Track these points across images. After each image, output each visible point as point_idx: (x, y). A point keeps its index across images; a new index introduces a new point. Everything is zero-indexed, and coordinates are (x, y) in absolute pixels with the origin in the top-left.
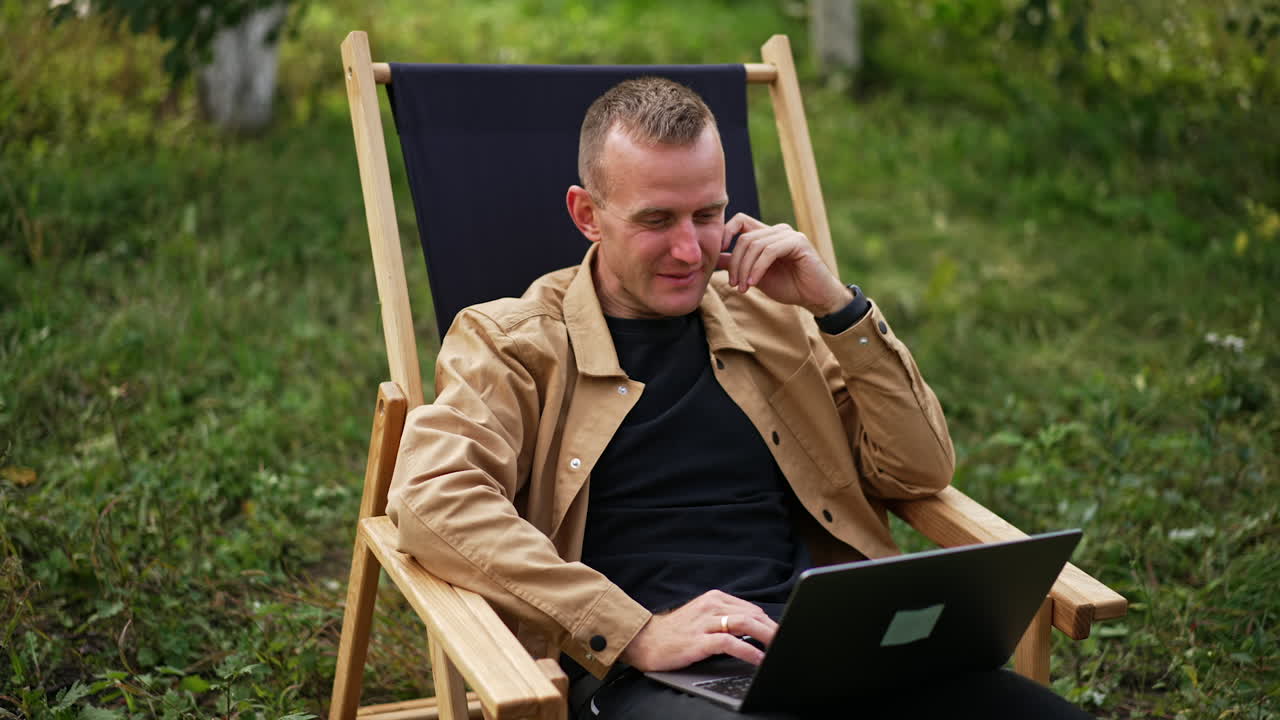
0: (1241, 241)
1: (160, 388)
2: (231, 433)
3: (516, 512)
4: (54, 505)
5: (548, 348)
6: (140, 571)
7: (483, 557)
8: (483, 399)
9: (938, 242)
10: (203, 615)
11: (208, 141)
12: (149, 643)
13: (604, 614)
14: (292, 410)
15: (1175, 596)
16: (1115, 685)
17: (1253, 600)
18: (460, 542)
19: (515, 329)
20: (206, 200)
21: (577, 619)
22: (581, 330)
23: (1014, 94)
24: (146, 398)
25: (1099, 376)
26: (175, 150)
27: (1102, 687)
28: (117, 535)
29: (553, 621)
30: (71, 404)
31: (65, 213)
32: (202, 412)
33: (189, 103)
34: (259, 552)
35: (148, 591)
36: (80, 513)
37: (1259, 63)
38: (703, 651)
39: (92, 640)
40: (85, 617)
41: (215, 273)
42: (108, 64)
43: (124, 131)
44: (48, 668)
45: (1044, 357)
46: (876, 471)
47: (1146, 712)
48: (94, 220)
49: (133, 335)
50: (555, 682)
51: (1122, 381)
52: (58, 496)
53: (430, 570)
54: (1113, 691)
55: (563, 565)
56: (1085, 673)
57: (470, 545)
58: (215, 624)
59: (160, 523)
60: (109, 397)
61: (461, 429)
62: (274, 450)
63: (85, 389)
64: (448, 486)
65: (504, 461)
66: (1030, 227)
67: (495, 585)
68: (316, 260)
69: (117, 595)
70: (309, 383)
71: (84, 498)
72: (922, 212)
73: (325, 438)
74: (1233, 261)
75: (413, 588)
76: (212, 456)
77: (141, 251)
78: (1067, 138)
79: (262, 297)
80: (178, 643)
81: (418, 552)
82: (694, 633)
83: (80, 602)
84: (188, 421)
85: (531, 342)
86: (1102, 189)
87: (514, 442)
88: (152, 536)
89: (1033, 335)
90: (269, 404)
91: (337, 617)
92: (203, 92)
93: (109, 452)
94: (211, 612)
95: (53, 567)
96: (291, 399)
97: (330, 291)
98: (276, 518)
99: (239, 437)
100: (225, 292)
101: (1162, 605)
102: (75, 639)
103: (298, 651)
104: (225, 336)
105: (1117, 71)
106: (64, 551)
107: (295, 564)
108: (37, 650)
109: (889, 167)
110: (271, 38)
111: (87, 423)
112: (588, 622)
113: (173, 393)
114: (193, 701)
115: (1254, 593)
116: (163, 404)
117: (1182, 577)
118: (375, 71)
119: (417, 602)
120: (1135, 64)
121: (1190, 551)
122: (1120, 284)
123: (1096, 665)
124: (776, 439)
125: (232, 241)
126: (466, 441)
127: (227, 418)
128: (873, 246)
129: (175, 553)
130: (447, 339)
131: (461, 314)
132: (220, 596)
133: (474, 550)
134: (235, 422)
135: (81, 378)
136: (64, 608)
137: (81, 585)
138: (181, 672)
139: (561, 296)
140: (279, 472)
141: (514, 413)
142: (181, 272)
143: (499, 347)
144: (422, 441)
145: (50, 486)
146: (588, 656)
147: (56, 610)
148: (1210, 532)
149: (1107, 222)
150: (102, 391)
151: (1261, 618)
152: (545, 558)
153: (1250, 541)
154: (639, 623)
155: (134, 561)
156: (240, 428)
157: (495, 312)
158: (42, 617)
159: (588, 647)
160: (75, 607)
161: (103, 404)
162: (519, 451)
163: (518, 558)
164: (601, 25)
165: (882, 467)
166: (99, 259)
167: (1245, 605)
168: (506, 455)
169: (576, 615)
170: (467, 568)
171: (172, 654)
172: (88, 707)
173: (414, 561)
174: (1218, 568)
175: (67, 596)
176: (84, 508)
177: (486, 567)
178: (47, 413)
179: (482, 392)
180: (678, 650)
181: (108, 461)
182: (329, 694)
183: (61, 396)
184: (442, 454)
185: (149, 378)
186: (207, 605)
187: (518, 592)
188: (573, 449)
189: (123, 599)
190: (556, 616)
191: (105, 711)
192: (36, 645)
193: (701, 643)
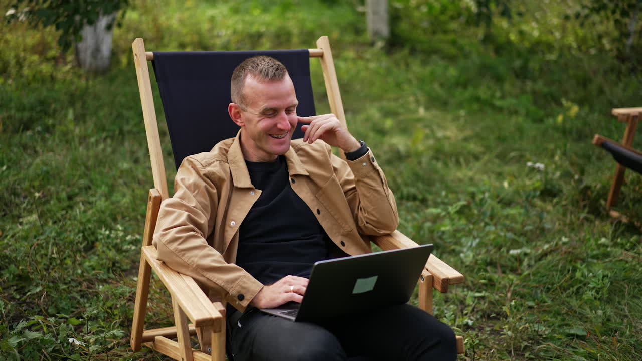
0: (560, 119)
1: (58, 193)
2: (90, 212)
3: (207, 243)
4: (10, 246)
5: (222, 174)
6: (49, 274)
7: (193, 261)
8: (194, 196)
9: (420, 120)
10: (77, 293)
11: (80, 77)
12: (54, 305)
13: (243, 285)
14: (119, 202)
15: (508, 279)
16: (479, 317)
17: (542, 280)
18: (183, 255)
19: (209, 166)
20: (78, 105)
21: (232, 287)
22: (235, 167)
23: (461, 49)
24: (51, 198)
25: (486, 181)
26: (64, 81)
27: (472, 318)
28: (38, 258)
29: (222, 288)
30: (17, 200)
31: (13, 112)
32: (77, 203)
33: (70, 58)
34: (102, 265)
35: (53, 282)
36: (22, 249)
37: (581, 32)
38: (284, 300)
39: (28, 304)
40: (24, 294)
41: (83, 139)
42: (32, 38)
43: (41, 72)
44: (9, 316)
45: (463, 173)
46: (365, 223)
47: (491, 328)
48: (26, 115)
49: (45, 169)
50: (220, 311)
51: (497, 184)
52: (12, 241)
53: (170, 267)
54: (478, 320)
55: (226, 265)
56: (465, 312)
57: (188, 256)
58: (82, 296)
59: (58, 253)
60: (35, 197)
61: (184, 208)
62: (109, 220)
63: (23, 194)
64: (177, 232)
65: (202, 222)
66: (462, 113)
67: (198, 273)
68: (130, 132)
69: (39, 283)
70: (125, 189)
71: (24, 242)
72: (413, 106)
73: (133, 214)
74: (556, 128)
75: (163, 275)
76: (81, 223)
77: (48, 129)
78: (485, 70)
79: (104, 150)
80: (66, 304)
81: (166, 260)
82: (280, 293)
83: (23, 288)
84: (71, 207)
85: (215, 171)
86: (498, 94)
87: (206, 214)
88: (54, 258)
89: (458, 163)
90: (107, 199)
91: (135, 291)
92: (77, 53)
93: (35, 222)
94: (81, 291)
95: (10, 273)
96: (116, 197)
97: (136, 147)
98: (110, 250)
99: (94, 214)
100: (88, 149)
101: (502, 282)
102: (20, 304)
103: (118, 306)
104: (87, 168)
105: (513, 37)
106: (15, 265)
107: (119, 270)
108: (4, 308)
109: (398, 85)
110: (109, 27)
111: (24, 209)
112: (237, 289)
113: (64, 195)
114: (73, 329)
115: (543, 277)
116: (59, 200)
117: (513, 270)
118: (147, 56)
119: (165, 281)
120: (521, 33)
121: (518, 259)
122: (501, 139)
123: (470, 309)
124: (319, 212)
125: (90, 125)
126: (186, 213)
127: (89, 206)
128: (389, 123)
129: (64, 266)
130: (179, 170)
131: (185, 159)
132: (85, 284)
133: (189, 259)
134: (92, 208)
135: (22, 188)
136: (15, 290)
137: (23, 280)
138: (68, 317)
139: (227, 152)
140: (111, 229)
141: (207, 202)
142: (66, 139)
143: (202, 174)
144: (167, 213)
145: (8, 237)
146: (237, 303)
147: (12, 291)
148: (528, 251)
149: (500, 110)
150: (31, 194)
151: (544, 288)
152: (219, 262)
153: (545, 254)
154: (258, 289)
155: (47, 270)
156: (94, 210)
157: (200, 158)
158: (6, 295)
159: (236, 299)
160: (21, 290)
161: (32, 201)
162: (208, 217)
163: (207, 262)
164: (267, 17)
165: (368, 221)
166: (29, 133)
167: (539, 282)
168: (203, 220)
169: (232, 285)
170: (186, 266)
171: (63, 309)
172: (27, 331)
173: (164, 264)
174: (529, 266)
175: (17, 285)
176: (24, 246)
177: (194, 266)
178: (6, 205)
179: (194, 192)
180: (274, 300)
181: (34, 225)
182: (131, 325)
183: (13, 197)
184: (176, 219)
185: (53, 188)
186: (79, 288)
187: (207, 276)
188: (232, 217)
189: (42, 285)
190: (223, 286)
191: (35, 333)
192: (3, 306)
193: (283, 297)
